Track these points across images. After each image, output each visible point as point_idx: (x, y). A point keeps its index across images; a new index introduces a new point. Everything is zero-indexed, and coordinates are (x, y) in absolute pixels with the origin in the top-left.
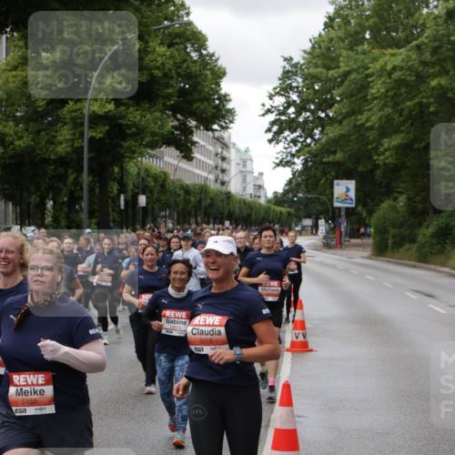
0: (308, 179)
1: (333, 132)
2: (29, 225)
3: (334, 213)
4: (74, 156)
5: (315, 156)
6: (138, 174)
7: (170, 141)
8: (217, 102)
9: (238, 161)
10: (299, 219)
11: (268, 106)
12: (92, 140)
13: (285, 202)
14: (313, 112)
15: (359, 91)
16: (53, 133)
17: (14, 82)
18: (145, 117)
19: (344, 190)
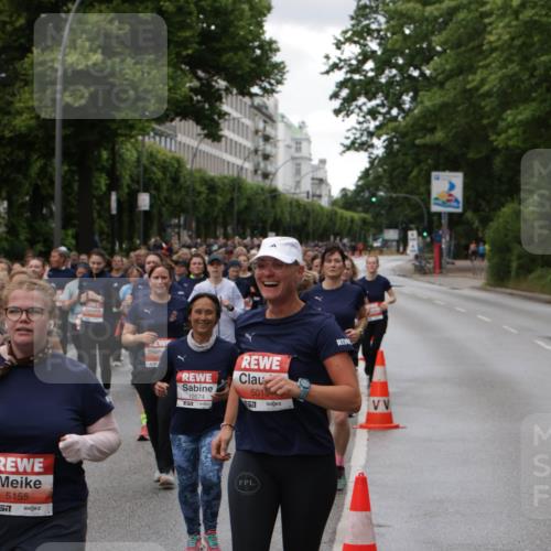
0: (394, 170)
1: (431, 99)
3: (431, 222)
4: (41, 134)
5: (404, 135)
6: (138, 160)
7: (187, 111)
8: (258, 52)
9: (288, 142)
10: (379, 230)
11: (334, 60)
13: (358, 204)
14: (401, 69)
15: (471, 38)
16: (8, 97)
19: (447, 186)
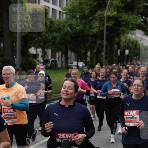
2: (81, 62)
4: (100, 34)
6: (126, 41)
7: (140, 27)
12: (107, 27)
16: (91, 24)
17: (76, 3)
18: (129, 17)
